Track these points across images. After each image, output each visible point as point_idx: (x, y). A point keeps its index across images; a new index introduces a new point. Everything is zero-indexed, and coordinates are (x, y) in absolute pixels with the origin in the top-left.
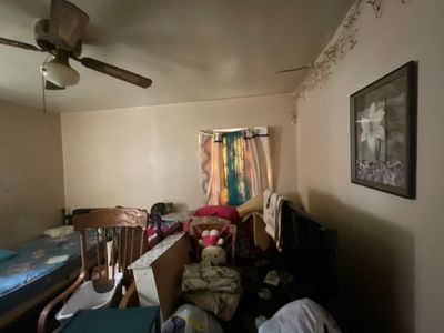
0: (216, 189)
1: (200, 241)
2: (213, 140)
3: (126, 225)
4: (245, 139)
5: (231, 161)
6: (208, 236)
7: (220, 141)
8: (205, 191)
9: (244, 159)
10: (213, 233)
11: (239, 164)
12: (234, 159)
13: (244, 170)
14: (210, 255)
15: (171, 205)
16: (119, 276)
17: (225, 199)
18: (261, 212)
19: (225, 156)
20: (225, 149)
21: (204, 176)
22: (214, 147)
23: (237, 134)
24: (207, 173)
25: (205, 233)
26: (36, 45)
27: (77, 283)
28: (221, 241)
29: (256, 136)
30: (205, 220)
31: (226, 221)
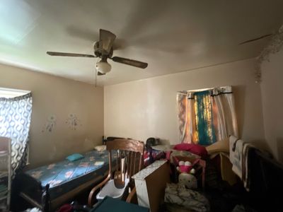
0: (189, 131)
1: (178, 168)
2: (187, 98)
3: (132, 150)
4: (212, 96)
5: (201, 112)
6: (183, 166)
7: (192, 98)
8: (182, 133)
9: (212, 111)
10: (187, 164)
11: (208, 114)
12: (203, 111)
13: (212, 118)
14: (184, 179)
15: (158, 140)
16: (127, 181)
17: (196, 140)
18: (228, 153)
19: (196, 108)
20: (196, 104)
21: (181, 122)
22: (188, 103)
23: (206, 93)
24: (183, 120)
25: (181, 163)
26: (94, 55)
27: (107, 179)
28: (193, 171)
29: (221, 93)
30: (181, 153)
31: (197, 157)
